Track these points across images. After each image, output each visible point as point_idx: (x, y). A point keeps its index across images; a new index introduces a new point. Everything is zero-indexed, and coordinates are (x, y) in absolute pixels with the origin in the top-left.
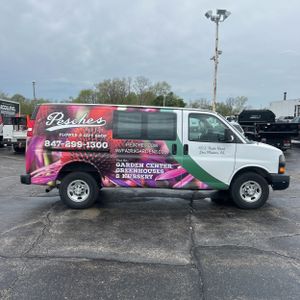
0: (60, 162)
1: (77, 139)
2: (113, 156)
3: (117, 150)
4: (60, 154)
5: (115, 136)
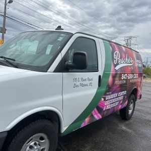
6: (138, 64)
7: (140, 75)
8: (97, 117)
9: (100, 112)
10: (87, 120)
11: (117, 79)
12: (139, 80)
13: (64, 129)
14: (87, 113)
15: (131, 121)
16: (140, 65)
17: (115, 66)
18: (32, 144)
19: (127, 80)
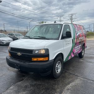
6: (84, 32)
7: (85, 37)
8: (73, 56)
9: (73, 54)
10: (70, 57)
11: (78, 39)
12: (85, 39)
13: (64, 60)
14: (70, 55)
15: (84, 58)
16: (85, 32)
17: (77, 34)
18: (57, 65)
19: (81, 40)
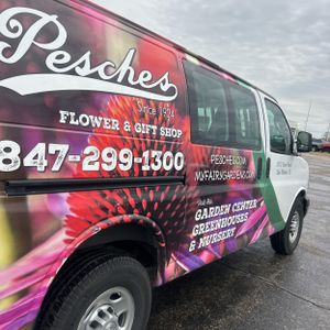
0: (62, 236)
1: (117, 141)
2: (192, 191)
3: (198, 176)
4: (63, 204)
5: (196, 137)
